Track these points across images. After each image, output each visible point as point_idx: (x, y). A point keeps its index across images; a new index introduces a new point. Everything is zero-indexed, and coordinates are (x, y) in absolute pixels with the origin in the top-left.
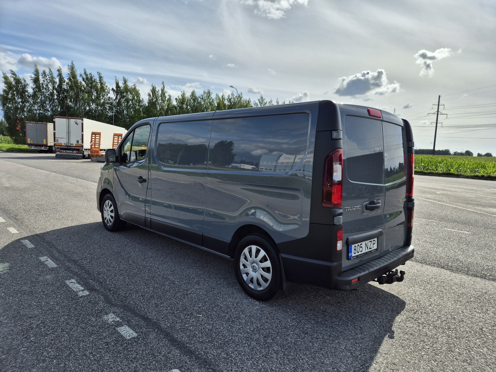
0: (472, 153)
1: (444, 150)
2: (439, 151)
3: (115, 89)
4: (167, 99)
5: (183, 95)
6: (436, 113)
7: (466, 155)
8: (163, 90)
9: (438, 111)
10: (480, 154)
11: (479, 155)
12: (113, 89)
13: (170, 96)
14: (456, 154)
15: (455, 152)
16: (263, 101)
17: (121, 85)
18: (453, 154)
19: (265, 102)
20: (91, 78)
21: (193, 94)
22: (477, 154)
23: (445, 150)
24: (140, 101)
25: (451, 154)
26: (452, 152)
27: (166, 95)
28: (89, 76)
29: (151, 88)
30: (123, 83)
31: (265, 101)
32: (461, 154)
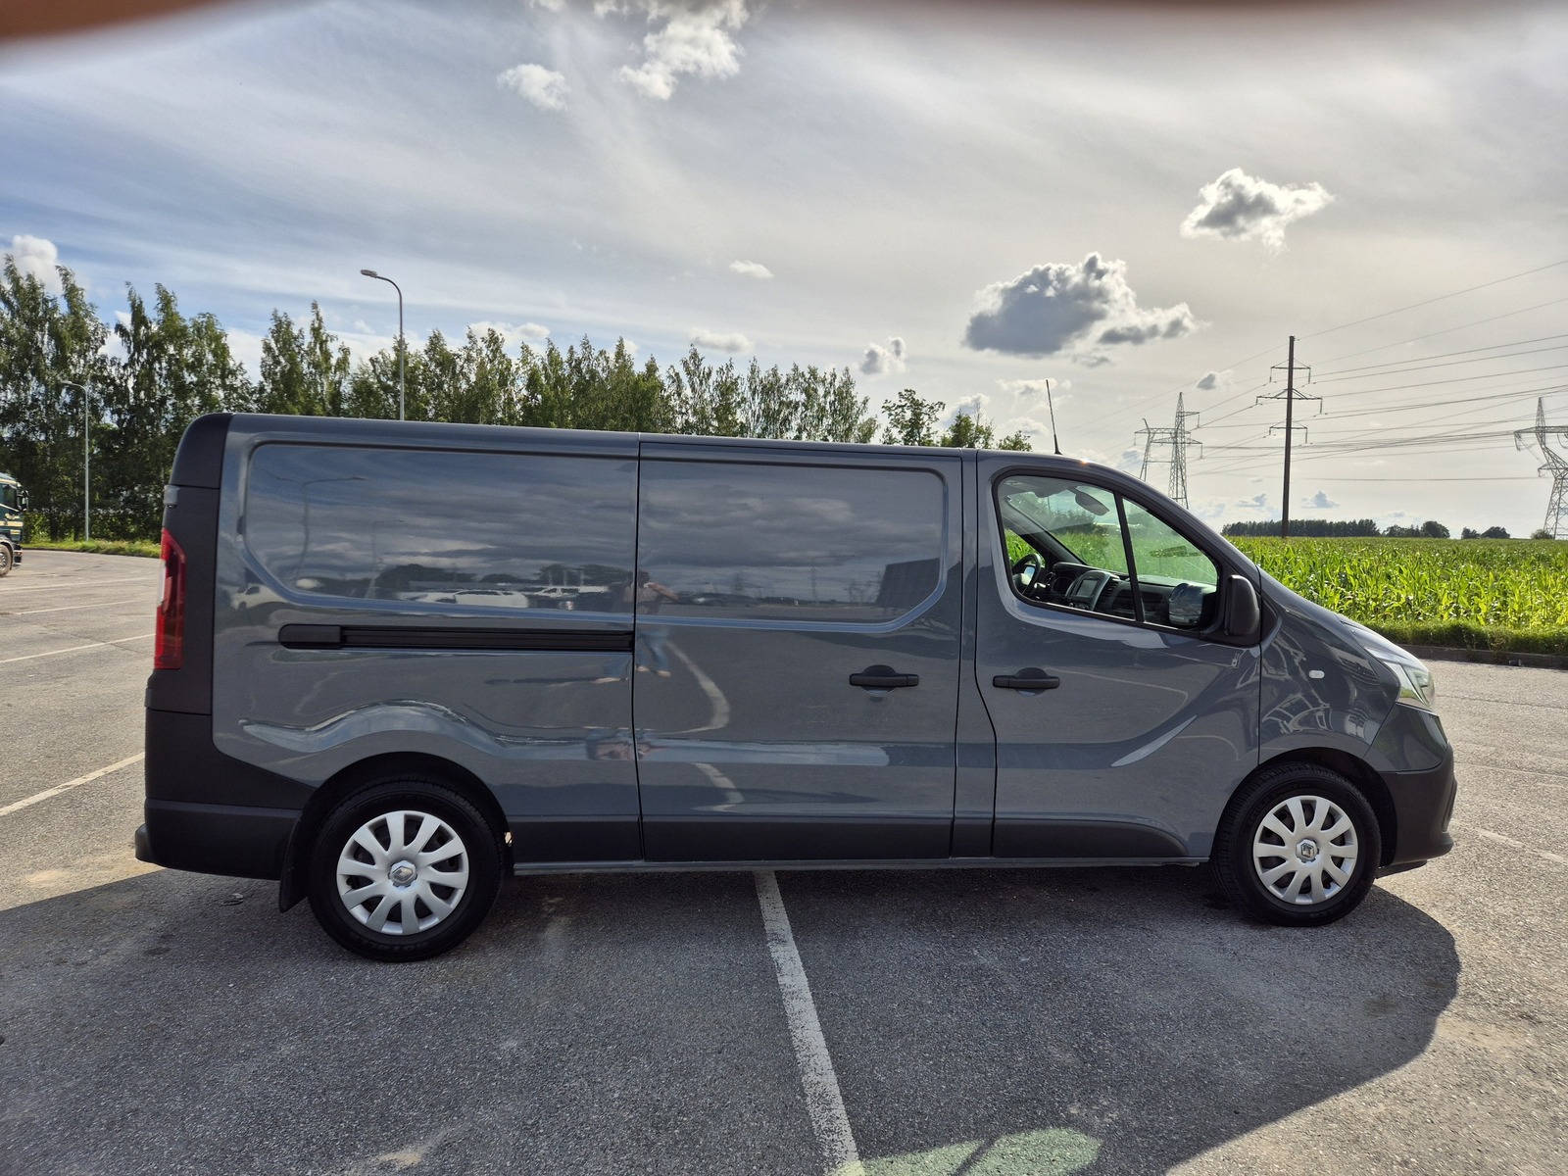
0: (1445, 529)
1: (1357, 522)
2: (1344, 523)
3: (129, 327)
4: (333, 361)
5: (400, 347)
6: (1286, 395)
7: (1426, 536)
8: (316, 332)
9: (1290, 389)
10: (1472, 530)
11: (1467, 534)
12: (120, 328)
13: (346, 351)
14: (1394, 532)
15: (1392, 528)
16: (697, 366)
17: (151, 312)
18: (1386, 533)
19: (707, 371)
20: (34, 288)
21: (435, 343)
22: (1462, 531)
23: (1361, 522)
24: (226, 372)
25: (1381, 533)
26: (1382, 527)
27: (333, 347)
28: (24, 283)
29: (272, 325)
30: (160, 306)
31: (705, 365)
32: (1413, 533)
